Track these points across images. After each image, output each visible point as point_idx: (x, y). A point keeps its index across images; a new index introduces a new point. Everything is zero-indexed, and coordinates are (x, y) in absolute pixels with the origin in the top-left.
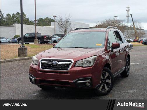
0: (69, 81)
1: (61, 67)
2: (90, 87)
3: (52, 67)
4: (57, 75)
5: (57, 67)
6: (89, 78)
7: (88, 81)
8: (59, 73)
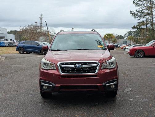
0: (98, 85)
1: (86, 70)
2: (115, 89)
3: (75, 71)
4: (84, 79)
5: (82, 71)
6: (115, 80)
7: (115, 83)
8: (86, 77)
